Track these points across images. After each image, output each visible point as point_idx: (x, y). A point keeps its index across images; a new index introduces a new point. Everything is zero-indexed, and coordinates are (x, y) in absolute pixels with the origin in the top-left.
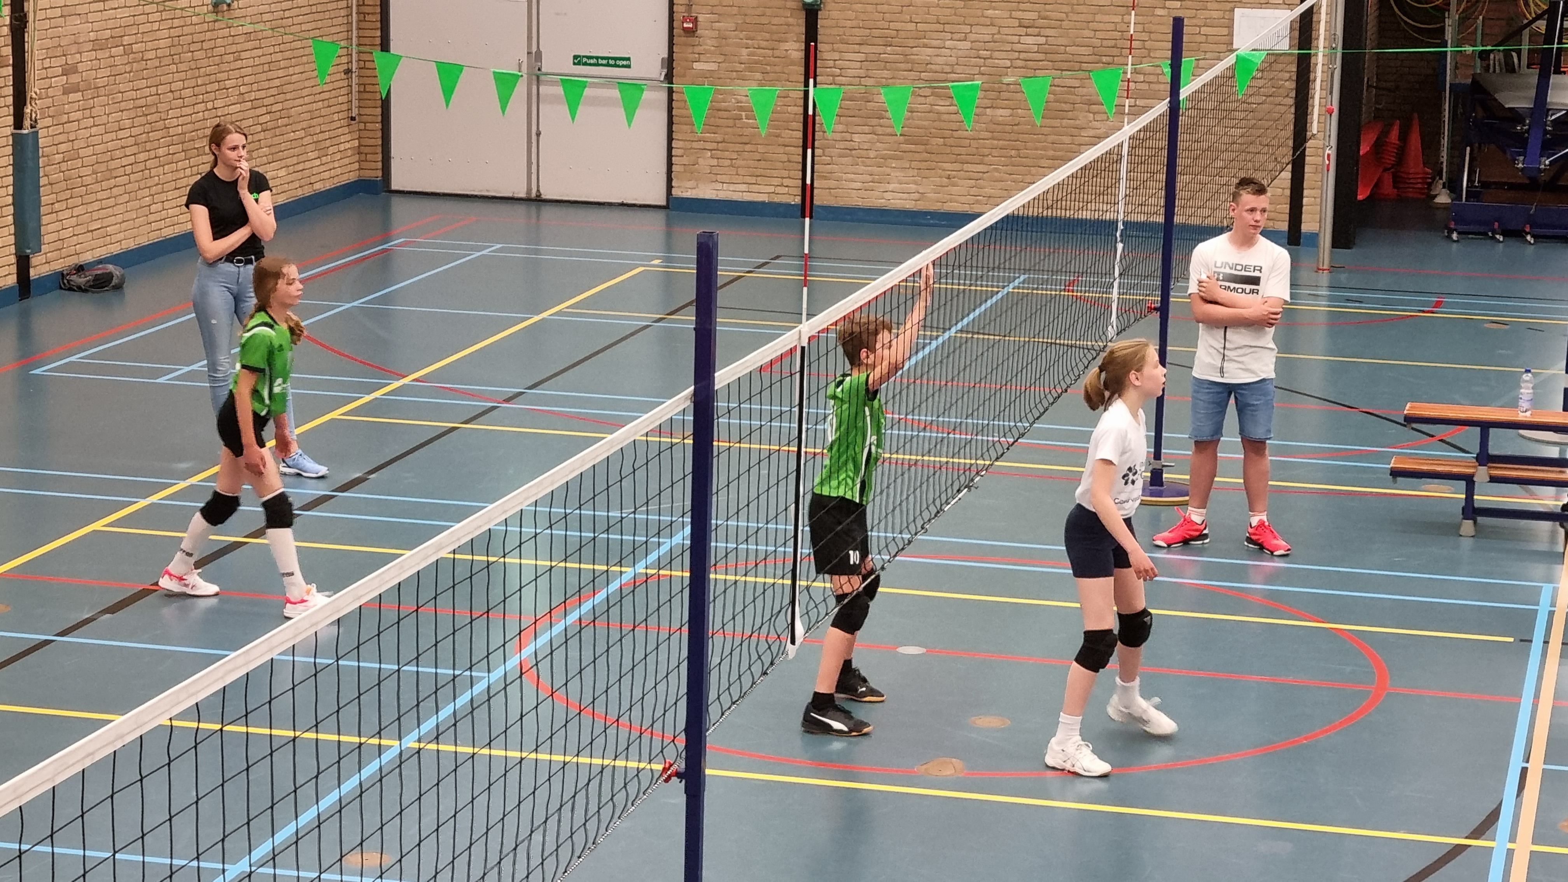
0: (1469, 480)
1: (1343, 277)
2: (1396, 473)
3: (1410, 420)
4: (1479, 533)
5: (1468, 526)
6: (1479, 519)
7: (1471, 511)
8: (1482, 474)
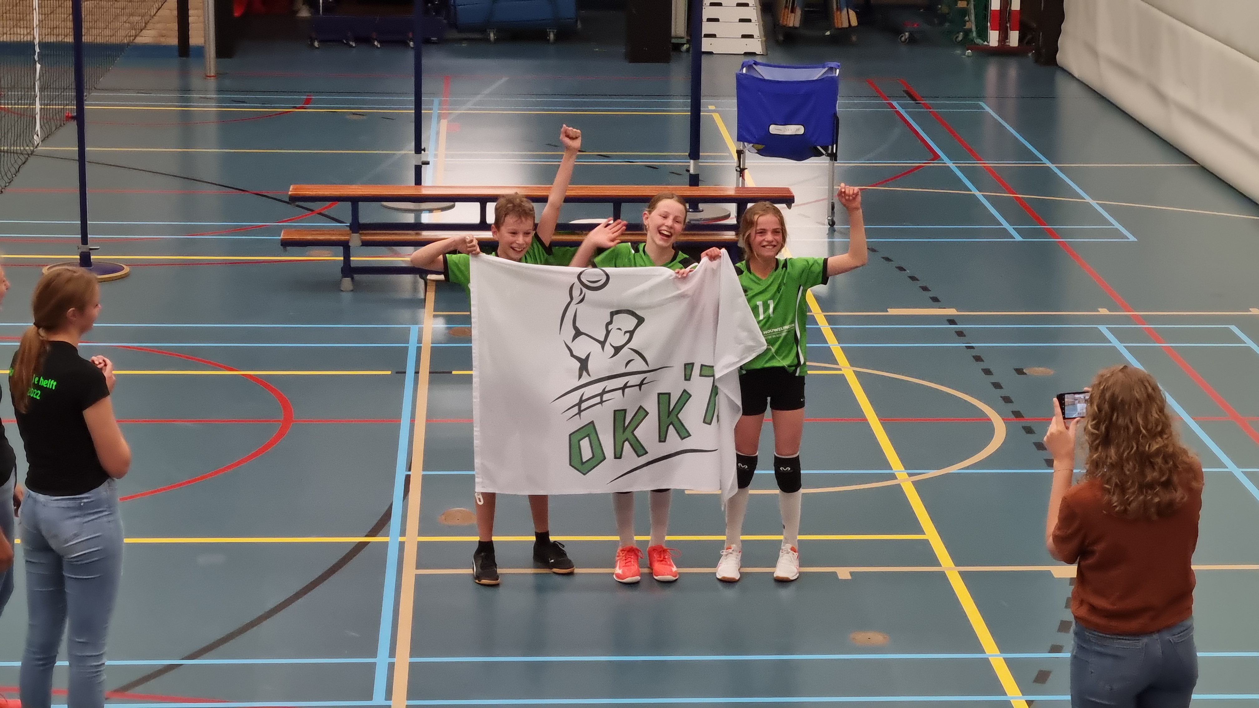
0: (345, 246)
1: (228, 83)
2: (286, 244)
3: (294, 199)
4: (357, 287)
5: (347, 282)
6: (357, 277)
7: (349, 270)
8: (355, 240)
